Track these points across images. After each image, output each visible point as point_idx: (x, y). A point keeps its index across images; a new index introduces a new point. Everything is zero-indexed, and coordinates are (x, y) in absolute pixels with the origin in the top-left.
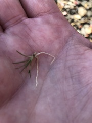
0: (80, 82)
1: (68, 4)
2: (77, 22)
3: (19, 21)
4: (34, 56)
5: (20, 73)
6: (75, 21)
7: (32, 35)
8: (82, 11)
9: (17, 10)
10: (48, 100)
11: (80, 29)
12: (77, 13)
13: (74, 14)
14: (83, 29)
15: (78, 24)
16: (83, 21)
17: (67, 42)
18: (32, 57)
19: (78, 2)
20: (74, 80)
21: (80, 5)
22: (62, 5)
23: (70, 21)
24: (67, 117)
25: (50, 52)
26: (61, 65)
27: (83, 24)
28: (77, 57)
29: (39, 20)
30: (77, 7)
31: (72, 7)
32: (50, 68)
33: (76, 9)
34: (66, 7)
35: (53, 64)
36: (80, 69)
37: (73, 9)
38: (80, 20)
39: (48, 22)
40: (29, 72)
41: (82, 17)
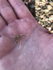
0: (38, 47)
1: (41, 4)
2: (47, 13)
3: (13, 21)
4: (19, 35)
5: (13, 42)
6: (45, 13)
7: (19, 27)
8: (49, 7)
9: (13, 16)
10: (25, 54)
11: (48, 18)
12: (46, 8)
13: (45, 9)
14: (50, 18)
15: (47, 15)
16: (50, 13)
17: (34, 30)
18: (18, 36)
19: (47, 3)
20: (36, 46)
21: (48, 4)
22: (38, 4)
23: (42, 13)
24: (32, 61)
25: (26, 34)
26: (31, 40)
27: (50, 15)
28: (39, 36)
29: (22, 20)
30: (47, 5)
31: (44, 5)
32: (26, 41)
33: (46, 6)
34: (40, 5)
35: (28, 39)
36: (39, 41)
37: (45, 6)
38: (48, 12)
39: (26, 21)
40: (17, 42)
41: (50, 11)
